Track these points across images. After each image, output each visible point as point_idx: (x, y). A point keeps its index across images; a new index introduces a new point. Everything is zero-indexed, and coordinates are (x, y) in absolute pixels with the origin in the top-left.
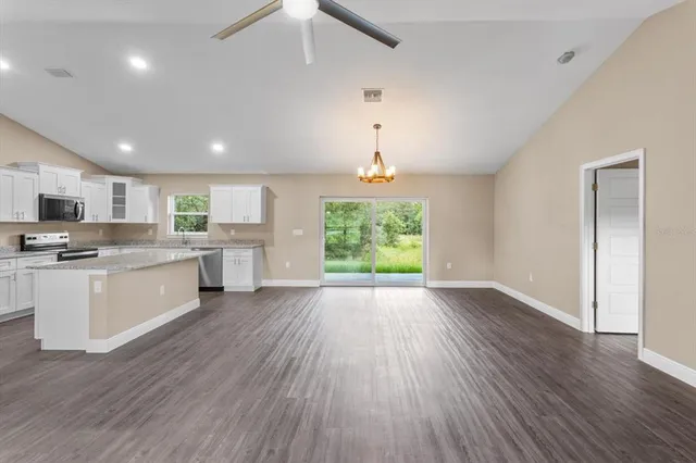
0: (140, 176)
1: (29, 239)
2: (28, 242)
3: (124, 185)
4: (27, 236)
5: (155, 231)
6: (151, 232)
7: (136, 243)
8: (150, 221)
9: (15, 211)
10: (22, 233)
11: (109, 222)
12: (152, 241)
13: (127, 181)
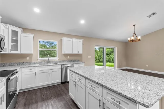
0: (25, 30)
3: (17, 32)
5: (31, 58)
6: (28, 58)
7: (20, 64)
11: (9, 53)
12: (30, 63)
13: (19, 30)
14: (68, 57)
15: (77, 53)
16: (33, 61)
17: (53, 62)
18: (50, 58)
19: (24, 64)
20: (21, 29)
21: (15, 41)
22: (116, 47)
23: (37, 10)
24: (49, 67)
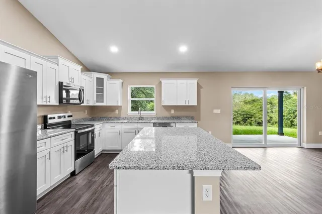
0: (112, 74)
1: (50, 118)
2: (50, 121)
3: (102, 79)
4: (49, 116)
5: (120, 111)
6: (117, 112)
7: (108, 119)
8: (119, 105)
9: (44, 96)
10: (45, 114)
11: (94, 105)
12: (118, 118)
13: (104, 76)
14: (173, 112)
15: (184, 104)
16: (123, 115)
17: (147, 118)
18: (142, 112)
19: (112, 120)
20: (107, 75)
21: (100, 91)
22: (305, 88)
23: (114, 49)
24: (136, 125)
